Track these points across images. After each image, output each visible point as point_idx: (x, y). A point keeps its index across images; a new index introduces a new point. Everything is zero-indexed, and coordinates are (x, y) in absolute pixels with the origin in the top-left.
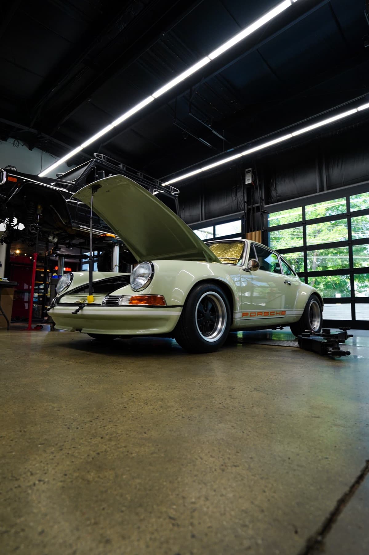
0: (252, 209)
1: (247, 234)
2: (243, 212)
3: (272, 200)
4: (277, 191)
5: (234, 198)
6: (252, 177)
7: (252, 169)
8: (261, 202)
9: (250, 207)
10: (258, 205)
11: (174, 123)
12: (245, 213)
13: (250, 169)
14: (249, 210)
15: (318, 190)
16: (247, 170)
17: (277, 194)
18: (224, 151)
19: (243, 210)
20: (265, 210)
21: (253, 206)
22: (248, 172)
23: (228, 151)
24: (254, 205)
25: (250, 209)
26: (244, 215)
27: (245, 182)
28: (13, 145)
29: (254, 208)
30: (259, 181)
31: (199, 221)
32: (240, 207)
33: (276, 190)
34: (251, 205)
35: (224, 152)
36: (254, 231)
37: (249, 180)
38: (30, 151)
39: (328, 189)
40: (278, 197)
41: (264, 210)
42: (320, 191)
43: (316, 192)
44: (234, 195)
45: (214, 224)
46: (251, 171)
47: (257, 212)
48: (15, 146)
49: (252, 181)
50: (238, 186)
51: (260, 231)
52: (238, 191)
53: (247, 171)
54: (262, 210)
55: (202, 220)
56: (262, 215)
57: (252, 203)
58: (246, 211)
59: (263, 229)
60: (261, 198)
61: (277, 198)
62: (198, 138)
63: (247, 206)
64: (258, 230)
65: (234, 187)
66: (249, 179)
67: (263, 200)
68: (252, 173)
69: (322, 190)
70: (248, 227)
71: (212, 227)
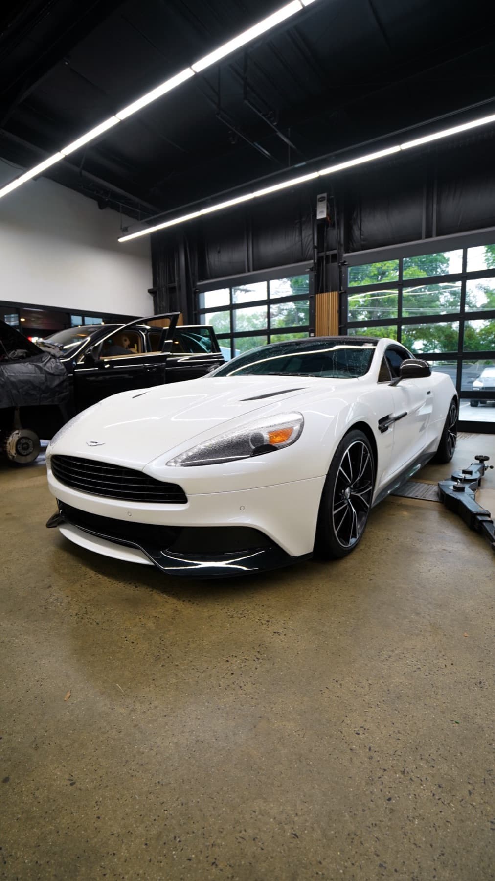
0: (324, 258)
1: (317, 295)
2: (312, 261)
3: (354, 244)
4: (362, 232)
5: (297, 239)
6: (327, 208)
7: (328, 195)
8: (339, 249)
9: (322, 254)
10: (335, 252)
11: (217, 116)
12: (314, 263)
13: (325, 195)
14: (320, 259)
15: (423, 236)
16: (319, 196)
17: (362, 237)
18: (291, 166)
19: (311, 259)
20: (345, 262)
21: (326, 253)
22: (322, 200)
23: (297, 166)
24: (328, 253)
25: (322, 257)
26: (312, 268)
27: (315, 215)
29: (327, 257)
30: (338, 214)
31: (244, 272)
32: (306, 253)
33: (361, 229)
34: (323, 251)
35: (289, 168)
36: (327, 291)
37: (322, 214)
39: (438, 235)
40: (364, 241)
41: (342, 261)
42: (427, 237)
43: (420, 238)
44: (297, 234)
45: (268, 278)
46: (326, 198)
47: (332, 262)
49: (327, 215)
50: (304, 219)
51: (336, 292)
52: (303, 227)
53: (321, 198)
54: (341, 262)
55: (249, 271)
56: (340, 267)
57: (325, 249)
58: (316, 261)
59: (340, 290)
60: (339, 243)
61: (363, 243)
62: (253, 143)
63: (318, 253)
64: (332, 291)
65: (297, 221)
66: (322, 212)
67: (341, 245)
68: (328, 201)
69: (429, 236)
70: (319, 286)
71: (265, 283)
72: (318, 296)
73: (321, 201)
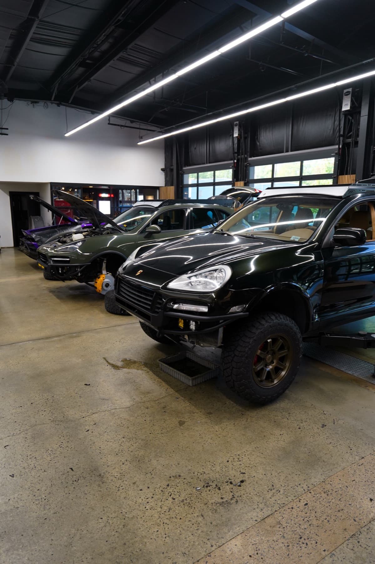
3: (256, 152)
4: (260, 144)
6: (239, 131)
8: (247, 155)
10: (245, 156)
12: (235, 163)
13: (237, 122)
14: (238, 160)
15: (285, 151)
16: (235, 123)
17: (261, 147)
19: (231, 160)
20: (249, 163)
23: (209, 114)
27: (233, 135)
28: (44, 108)
31: (204, 164)
33: (259, 142)
38: (59, 107)
39: (291, 151)
40: (261, 150)
43: (283, 152)
45: (214, 169)
48: (46, 108)
49: (238, 135)
55: (207, 163)
59: (245, 181)
64: (241, 181)
66: (236, 133)
67: (248, 152)
68: (239, 126)
69: (287, 151)
70: (236, 177)
71: (212, 172)
72: (236, 183)
73: (236, 126)
